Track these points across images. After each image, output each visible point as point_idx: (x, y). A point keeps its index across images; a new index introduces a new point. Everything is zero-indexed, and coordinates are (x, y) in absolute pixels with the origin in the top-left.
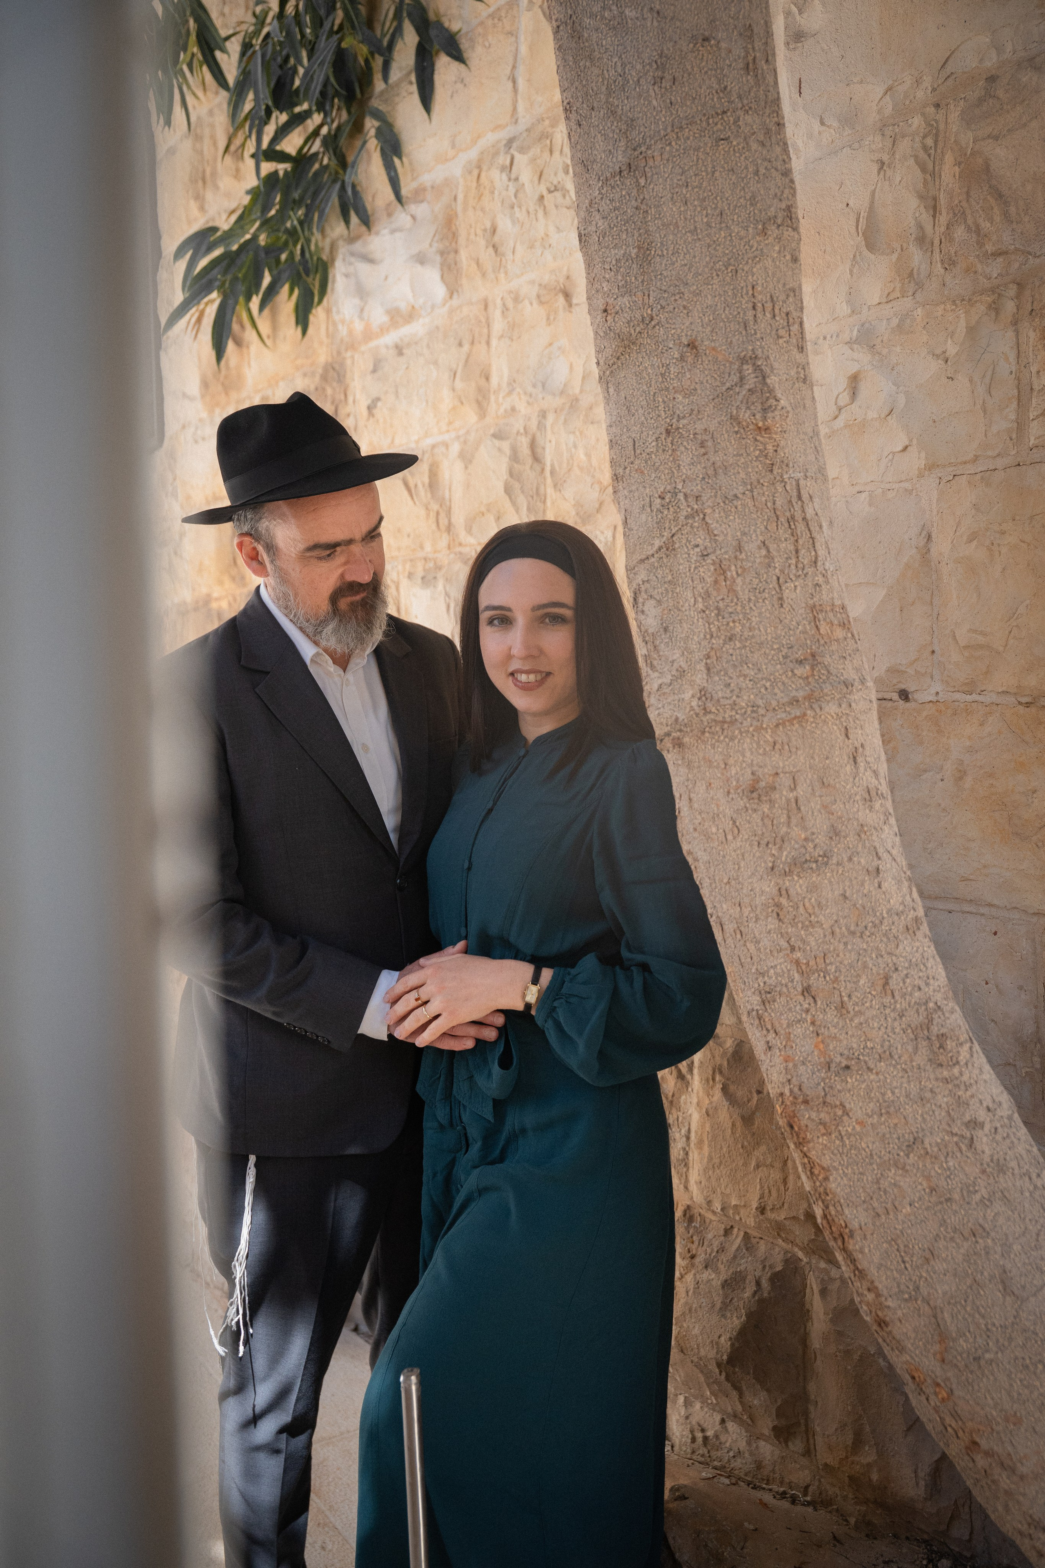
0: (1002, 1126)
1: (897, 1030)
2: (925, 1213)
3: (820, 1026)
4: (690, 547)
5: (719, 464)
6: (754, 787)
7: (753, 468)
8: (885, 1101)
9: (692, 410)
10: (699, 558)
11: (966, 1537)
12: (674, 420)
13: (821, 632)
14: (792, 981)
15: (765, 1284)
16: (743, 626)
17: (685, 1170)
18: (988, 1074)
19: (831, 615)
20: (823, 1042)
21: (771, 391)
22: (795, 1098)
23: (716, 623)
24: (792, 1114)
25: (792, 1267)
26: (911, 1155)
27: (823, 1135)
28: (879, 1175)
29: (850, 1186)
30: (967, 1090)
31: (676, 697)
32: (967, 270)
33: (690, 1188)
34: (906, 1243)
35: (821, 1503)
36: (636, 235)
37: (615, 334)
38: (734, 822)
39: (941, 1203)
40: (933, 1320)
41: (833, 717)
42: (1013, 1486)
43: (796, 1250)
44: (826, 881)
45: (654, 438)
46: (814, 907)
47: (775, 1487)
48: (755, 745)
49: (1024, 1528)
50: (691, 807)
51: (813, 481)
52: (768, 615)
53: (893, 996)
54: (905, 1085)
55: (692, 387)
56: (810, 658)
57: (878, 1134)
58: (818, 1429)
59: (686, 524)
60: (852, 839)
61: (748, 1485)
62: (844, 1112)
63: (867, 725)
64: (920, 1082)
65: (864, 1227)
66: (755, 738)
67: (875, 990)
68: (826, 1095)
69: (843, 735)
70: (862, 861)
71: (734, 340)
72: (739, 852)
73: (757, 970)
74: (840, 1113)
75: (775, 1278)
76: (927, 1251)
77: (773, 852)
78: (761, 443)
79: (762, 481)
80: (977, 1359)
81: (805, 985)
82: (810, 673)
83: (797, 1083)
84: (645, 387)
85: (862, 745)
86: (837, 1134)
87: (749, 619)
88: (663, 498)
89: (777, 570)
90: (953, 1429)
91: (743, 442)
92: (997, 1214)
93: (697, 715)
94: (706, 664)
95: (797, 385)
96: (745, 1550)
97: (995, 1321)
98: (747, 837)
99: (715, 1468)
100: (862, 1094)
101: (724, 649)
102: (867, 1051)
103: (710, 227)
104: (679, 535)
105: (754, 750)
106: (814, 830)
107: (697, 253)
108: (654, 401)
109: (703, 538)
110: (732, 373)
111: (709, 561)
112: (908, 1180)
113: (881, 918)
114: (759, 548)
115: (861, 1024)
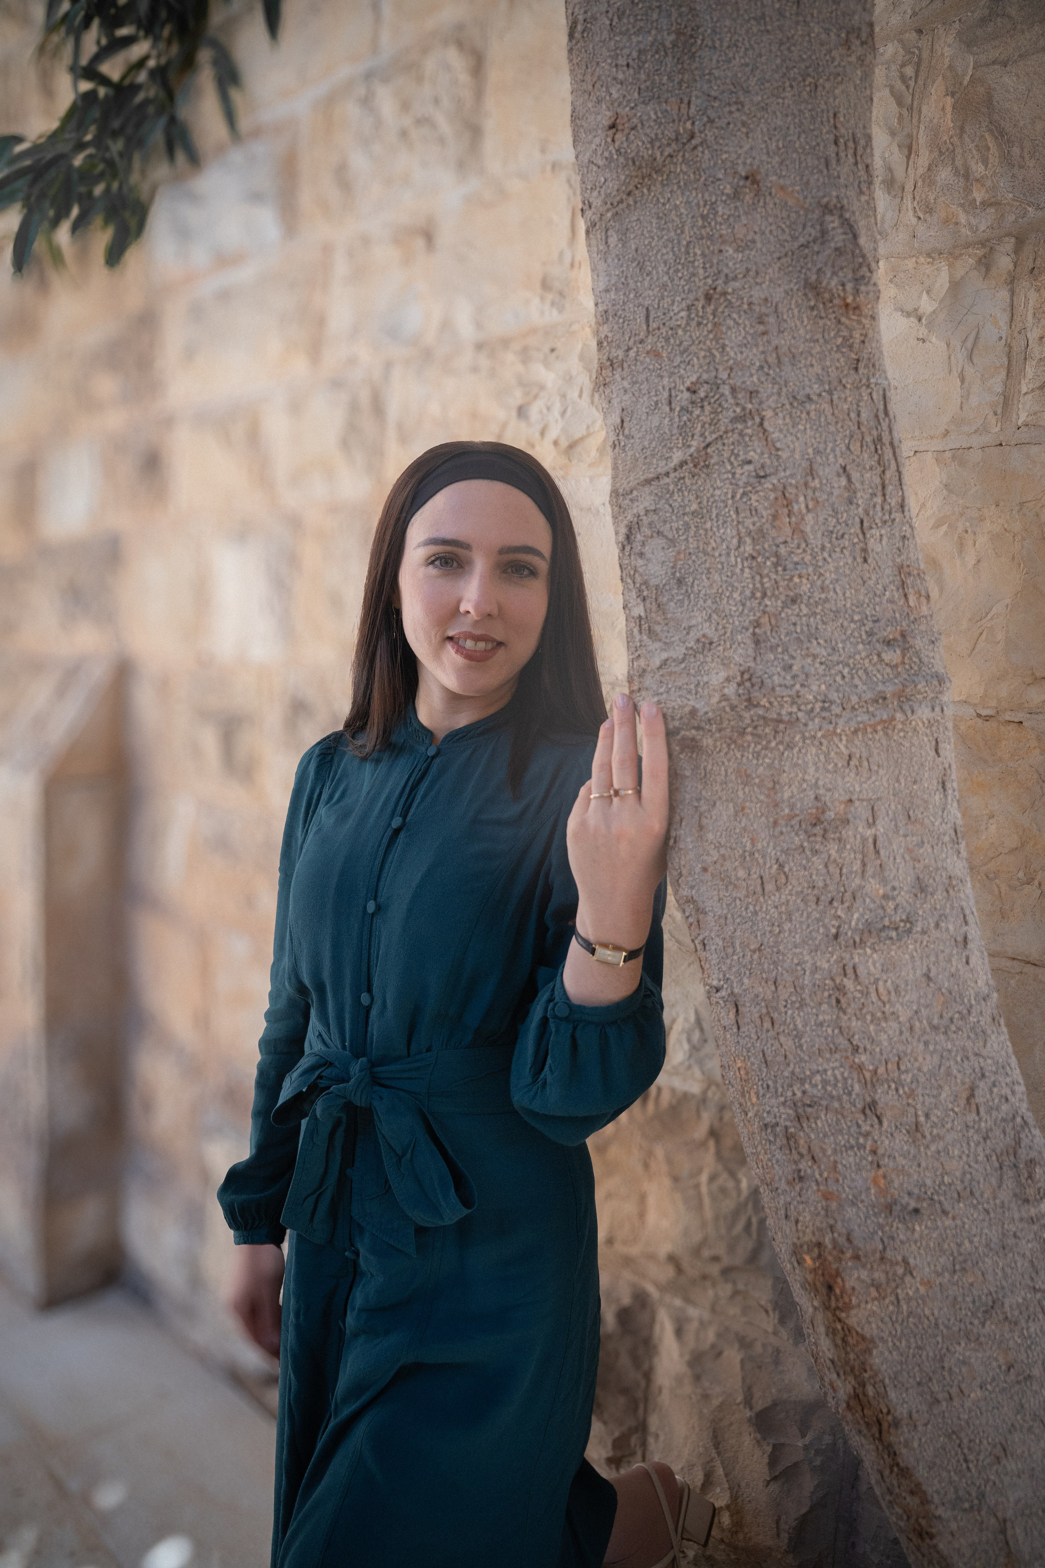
1: (980, 1158)
4: (736, 464)
5: (784, 349)
6: (818, 819)
7: (832, 360)
8: (960, 1254)
10: (753, 480)
12: (720, 282)
13: (910, 604)
14: (850, 1094)
16: (813, 584)
20: (885, 1177)
21: (863, 256)
22: (839, 1250)
23: (773, 576)
24: (834, 1273)
26: (988, 1323)
27: (873, 1299)
28: (943, 1351)
29: (901, 1363)
31: (694, 680)
32: (946, 221)
34: (972, 1437)
36: (675, 15)
37: (627, 159)
38: (781, 866)
39: (1018, 1382)
40: (1001, 1537)
41: (924, 725)
44: (907, 957)
45: (684, 305)
46: (889, 993)
48: (822, 757)
52: (848, 572)
53: (978, 1113)
54: (986, 1231)
55: (749, 238)
56: (899, 638)
57: (947, 1297)
59: (733, 431)
60: (940, 895)
62: (906, 1270)
64: (1003, 1226)
65: (915, 1415)
66: (824, 748)
67: (958, 1106)
68: (885, 1249)
69: (934, 750)
70: (951, 927)
71: (812, 181)
72: (783, 908)
73: (793, 1072)
74: (900, 1271)
76: (999, 1446)
77: (839, 913)
78: (847, 327)
79: (844, 381)
81: (868, 1099)
82: (899, 660)
83: (844, 1231)
84: (672, 234)
85: (950, 766)
86: (893, 1298)
87: (821, 575)
88: (694, 392)
89: (860, 510)
91: (821, 322)
93: (733, 708)
94: (754, 634)
98: (798, 889)
100: (932, 1245)
101: (783, 615)
102: (943, 1188)
103: (784, 17)
104: (719, 445)
105: (820, 764)
106: (896, 884)
107: (763, 51)
108: (688, 253)
109: (759, 451)
110: (809, 224)
111: (767, 485)
112: (980, 1355)
113: (969, 1006)
114: (838, 475)
115: (939, 1152)
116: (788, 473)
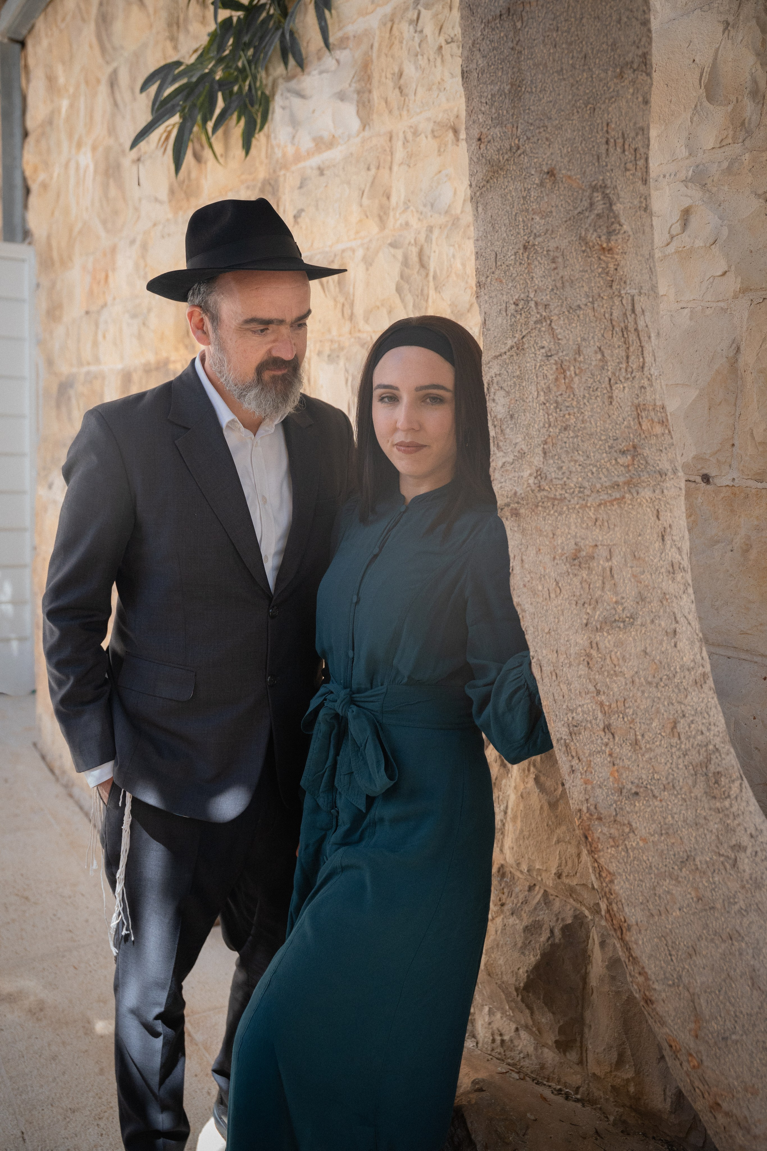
0: (761, 850)
1: (680, 767)
2: (692, 917)
3: (616, 758)
4: (537, 348)
5: (567, 277)
6: (576, 555)
7: (595, 283)
8: (666, 824)
10: (544, 358)
11: (701, 1145)
12: (531, 238)
13: (643, 428)
14: (596, 719)
15: (557, 932)
16: (577, 418)
17: (501, 837)
18: (754, 806)
19: (652, 413)
20: (617, 771)
21: (616, 217)
22: (591, 815)
23: (554, 414)
25: (579, 919)
26: (684, 870)
27: (612, 846)
28: (655, 884)
29: (631, 890)
30: (735, 819)
31: (517, 474)
33: (505, 851)
34: (674, 940)
35: (588, 1101)
36: (510, 73)
37: (486, 160)
38: (557, 583)
39: (705, 910)
40: (691, 1004)
41: (647, 501)
42: (747, 1143)
43: (584, 909)
44: (631, 639)
45: (513, 252)
47: (553, 1084)
48: (579, 520)
50: (522, 567)
51: (646, 298)
52: (599, 411)
53: (680, 738)
54: (683, 812)
55: (549, 210)
56: (632, 449)
57: (657, 850)
58: (590, 1047)
59: (535, 328)
60: (655, 604)
61: (533, 1080)
62: (630, 829)
63: (675, 509)
64: (696, 810)
65: (640, 924)
66: (580, 515)
67: (665, 732)
68: (617, 815)
69: (655, 516)
70: (663, 624)
71: (587, 171)
72: (559, 608)
73: (567, 706)
74: (627, 830)
75: (566, 929)
76: (691, 948)
77: (588, 611)
78: (604, 262)
79: (602, 295)
80: (725, 1039)
81: (606, 723)
82: (630, 463)
83: (594, 803)
84: (508, 208)
85: (670, 526)
86: (623, 847)
87: (582, 413)
88: (517, 305)
89: (609, 373)
90: (701, 1091)
91: (589, 260)
92: (751, 923)
93: (533, 491)
94: (544, 448)
95: (639, 213)
96: (526, 1137)
97: (742, 1009)
98: (567, 596)
99: (509, 1064)
100: (647, 816)
101: (559, 437)
102: (654, 781)
103: (575, 68)
104: (529, 337)
105: (578, 524)
106: (624, 595)
107: (561, 92)
108: (516, 220)
109: (548, 341)
110: (584, 199)
111: (552, 361)
112: (679, 889)
113: (674, 672)
114: (596, 353)
115: (651, 759)
116: (564, 353)
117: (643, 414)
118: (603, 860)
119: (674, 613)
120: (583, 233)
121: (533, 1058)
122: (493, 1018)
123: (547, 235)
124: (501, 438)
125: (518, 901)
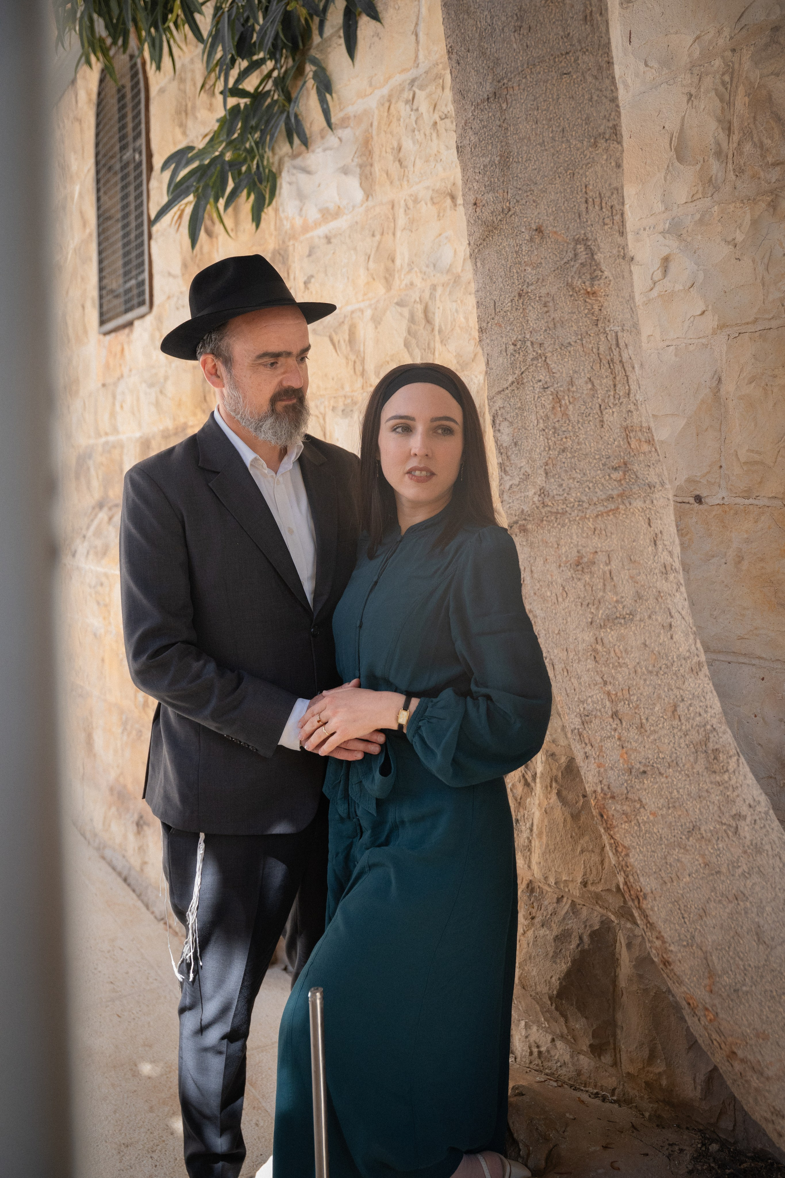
0: (760, 819)
1: (682, 746)
2: (701, 882)
4: (534, 382)
5: (558, 319)
6: (579, 562)
7: (582, 322)
8: (672, 798)
9: (538, 279)
10: (541, 390)
11: (732, 1128)
12: (525, 287)
13: (632, 446)
14: (605, 707)
15: (586, 938)
16: (573, 441)
17: (529, 853)
18: (751, 779)
19: (639, 434)
20: (626, 753)
21: (598, 265)
22: (605, 794)
23: (553, 439)
24: (602, 806)
25: (606, 926)
26: (691, 839)
27: (626, 822)
28: (666, 853)
29: (645, 861)
30: (734, 791)
31: (523, 494)
32: (753, 177)
33: (532, 867)
34: (686, 904)
35: (624, 1101)
36: (499, 146)
37: (482, 221)
38: (564, 588)
39: (712, 874)
40: (705, 961)
41: (639, 511)
42: (761, 1085)
43: (610, 914)
44: (631, 633)
45: (509, 300)
46: (621, 652)
47: (590, 1089)
48: (580, 531)
49: (768, 1115)
50: (532, 577)
51: (628, 333)
52: (592, 433)
53: (680, 720)
54: (687, 786)
55: (539, 262)
56: (623, 466)
57: (666, 822)
58: (623, 1047)
59: (532, 365)
60: (652, 601)
61: (571, 1087)
62: (641, 805)
63: (665, 517)
64: (699, 785)
65: (654, 892)
66: (581, 526)
67: (666, 715)
68: (628, 792)
69: (647, 524)
70: (659, 618)
71: (571, 226)
72: (567, 610)
73: (579, 698)
74: (638, 806)
75: (593, 934)
76: (701, 910)
77: (592, 610)
78: (590, 304)
79: (589, 333)
80: (736, 991)
81: (614, 710)
82: (622, 478)
83: (607, 783)
84: (503, 262)
85: (661, 532)
86: (635, 821)
87: (577, 436)
88: (516, 345)
89: (599, 400)
90: (718, 1042)
91: (576, 303)
92: (754, 884)
94: (545, 469)
95: (618, 261)
96: (566, 1133)
97: (750, 962)
98: (572, 599)
99: (547, 1074)
100: (655, 792)
101: (559, 459)
102: (659, 760)
103: (555, 140)
104: (527, 373)
105: (579, 534)
106: (623, 595)
107: (544, 160)
108: (510, 272)
109: (544, 375)
110: (569, 251)
111: (549, 392)
112: (688, 857)
113: (672, 661)
114: (586, 383)
115: (656, 740)
117: (631, 435)
118: (618, 835)
119: (669, 609)
120: (570, 280)
121: (570, 1065)
122: (529, 1032)
123: (539, 283)
124: (508, 464)
125: (548, 913)
